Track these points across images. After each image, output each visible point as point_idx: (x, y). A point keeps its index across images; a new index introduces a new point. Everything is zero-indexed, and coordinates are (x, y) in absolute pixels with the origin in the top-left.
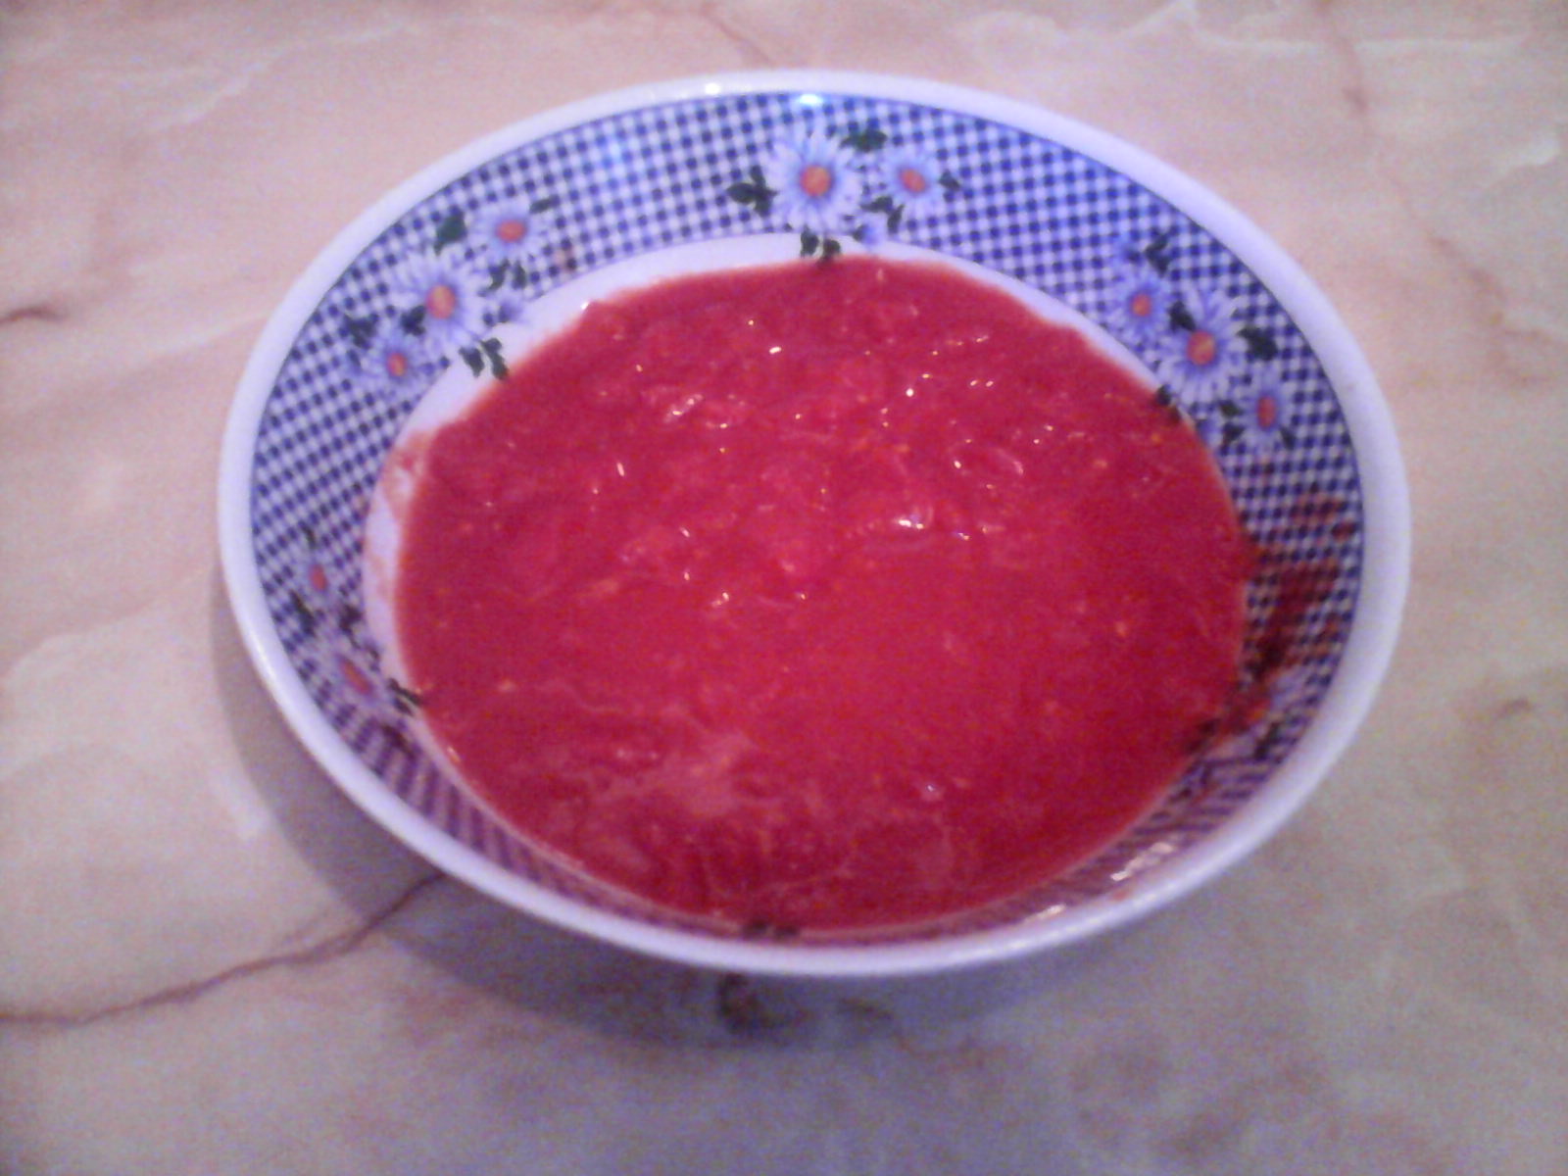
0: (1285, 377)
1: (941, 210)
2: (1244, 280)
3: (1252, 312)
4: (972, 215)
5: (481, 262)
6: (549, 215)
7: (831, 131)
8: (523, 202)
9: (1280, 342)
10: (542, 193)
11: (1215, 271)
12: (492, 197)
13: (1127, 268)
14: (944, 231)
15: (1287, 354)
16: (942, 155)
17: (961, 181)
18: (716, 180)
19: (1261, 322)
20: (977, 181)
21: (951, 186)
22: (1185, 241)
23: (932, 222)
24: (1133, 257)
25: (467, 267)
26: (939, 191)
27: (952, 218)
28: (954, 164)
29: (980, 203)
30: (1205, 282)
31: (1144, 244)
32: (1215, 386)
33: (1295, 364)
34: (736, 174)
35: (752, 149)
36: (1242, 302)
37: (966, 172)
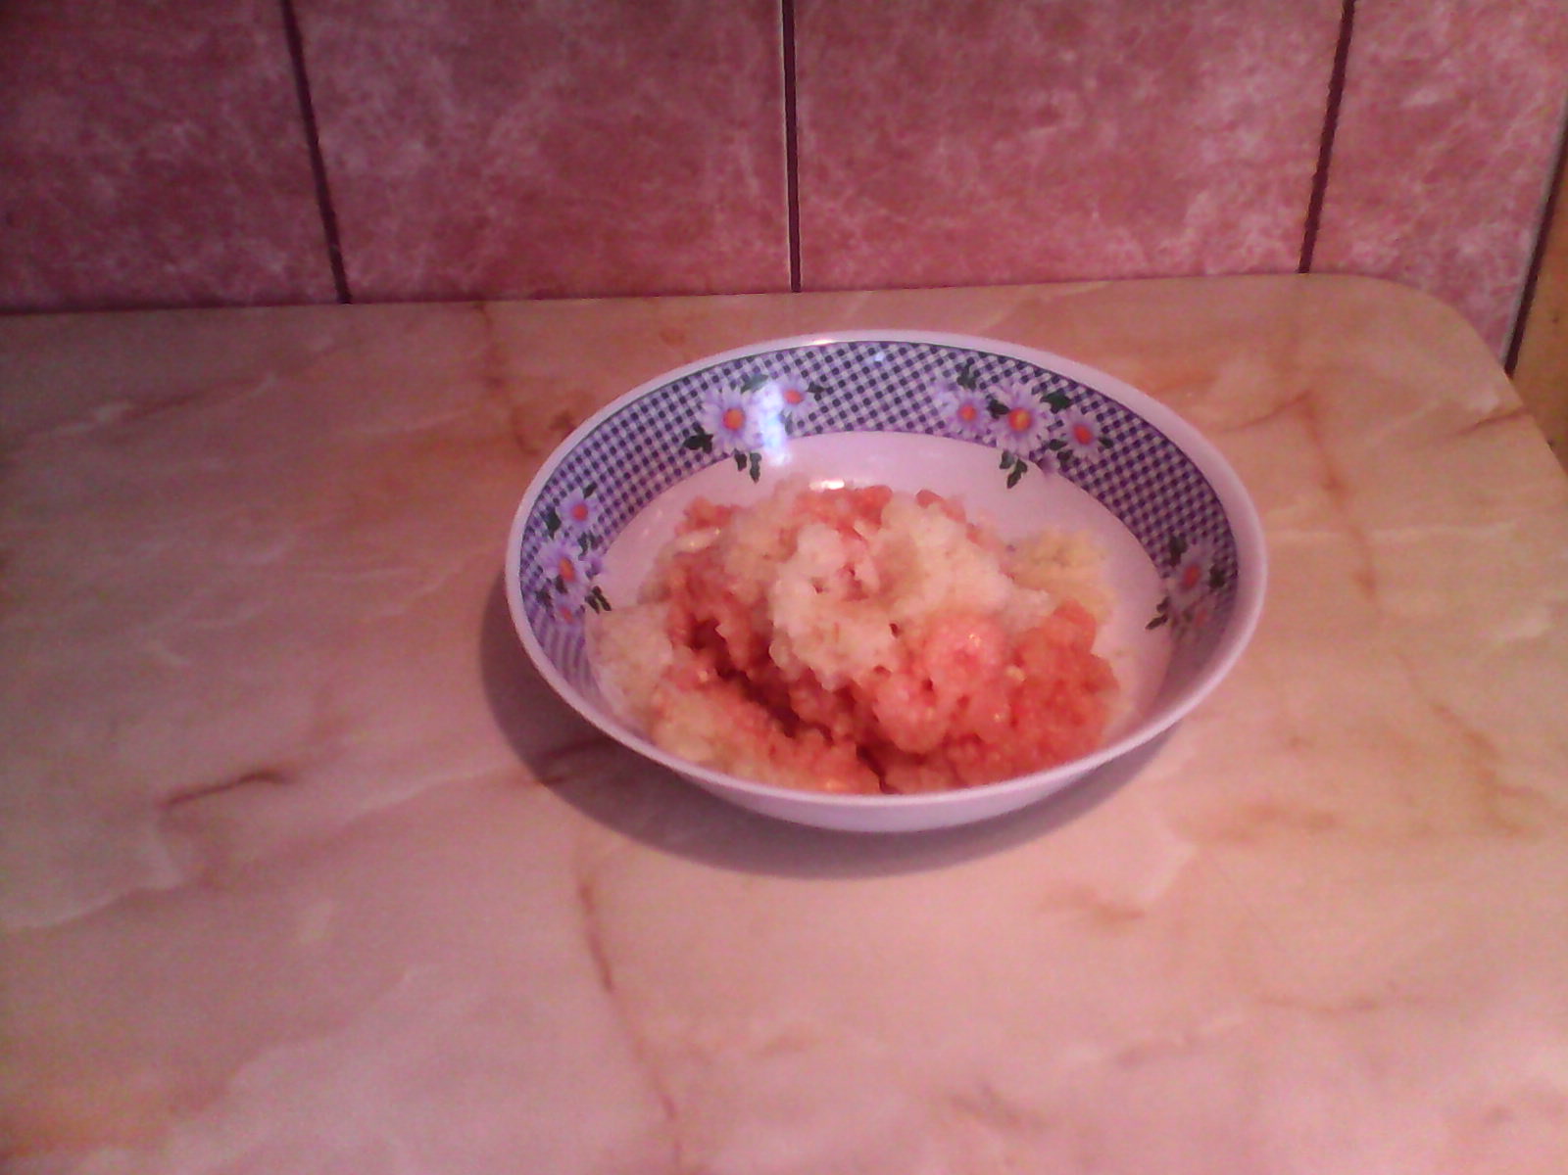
0: (1084, 411)
1: (816, 407)
2: (1029, 370)
3: (1043, 386)
4: (836, 403)
5: (573, 537)
6: (594, 495)
7: (733, 385)
8: (579, 492)
9: (1070, 395)
10: (587, 483)
11: (1008, 373)
12: (563, 494)
13: (949, 396)
14: (822, 419)
15: (1078, 399)
16: (805, 374)
17: (822, 385)
18: (675, 440)
19: (1052, 389)
20: (833, 381)
21: (817, 391)
22: (980, 364)
23: (812, 417)
24: (952, 387)
25: (568, 544)
26: (811, 396)
27: (825, 409)
28: (814, 376)
29: (839, 393)
30: (1004, 381)
31: (955, 376)
32: (1039, 437)
33: (1087, 402)
34: (685, 432)
35: (690, 413)
36: (1033, 383)
37: (824, 378)
